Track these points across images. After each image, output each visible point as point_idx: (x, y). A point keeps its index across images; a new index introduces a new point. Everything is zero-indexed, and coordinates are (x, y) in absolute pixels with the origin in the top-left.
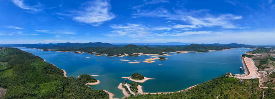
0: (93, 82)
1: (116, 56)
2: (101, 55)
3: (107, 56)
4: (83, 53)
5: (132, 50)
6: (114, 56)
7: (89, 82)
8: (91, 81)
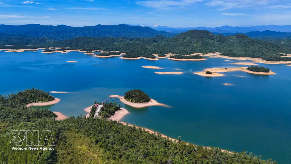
0: (43, 101)
1: (144, 58)
2: (111, 56)
3: (122, 58)
4: (67, 51)
5: (195, 45)
6: (139, 58)
7: (36, 102)
8: (39, 100)
